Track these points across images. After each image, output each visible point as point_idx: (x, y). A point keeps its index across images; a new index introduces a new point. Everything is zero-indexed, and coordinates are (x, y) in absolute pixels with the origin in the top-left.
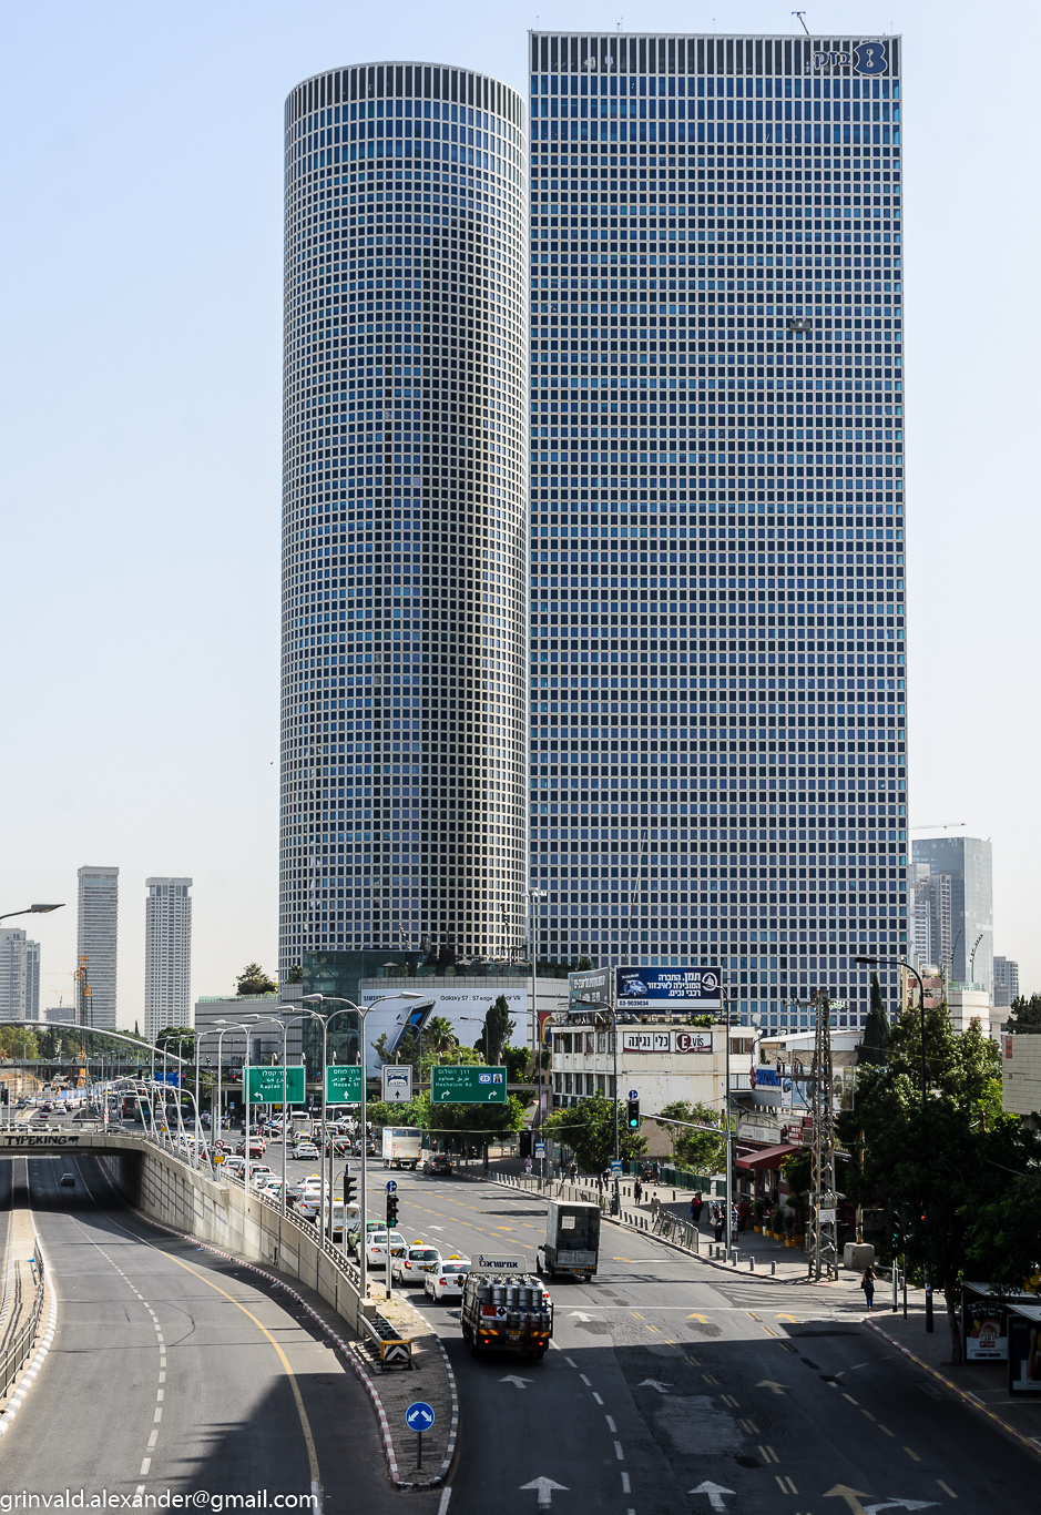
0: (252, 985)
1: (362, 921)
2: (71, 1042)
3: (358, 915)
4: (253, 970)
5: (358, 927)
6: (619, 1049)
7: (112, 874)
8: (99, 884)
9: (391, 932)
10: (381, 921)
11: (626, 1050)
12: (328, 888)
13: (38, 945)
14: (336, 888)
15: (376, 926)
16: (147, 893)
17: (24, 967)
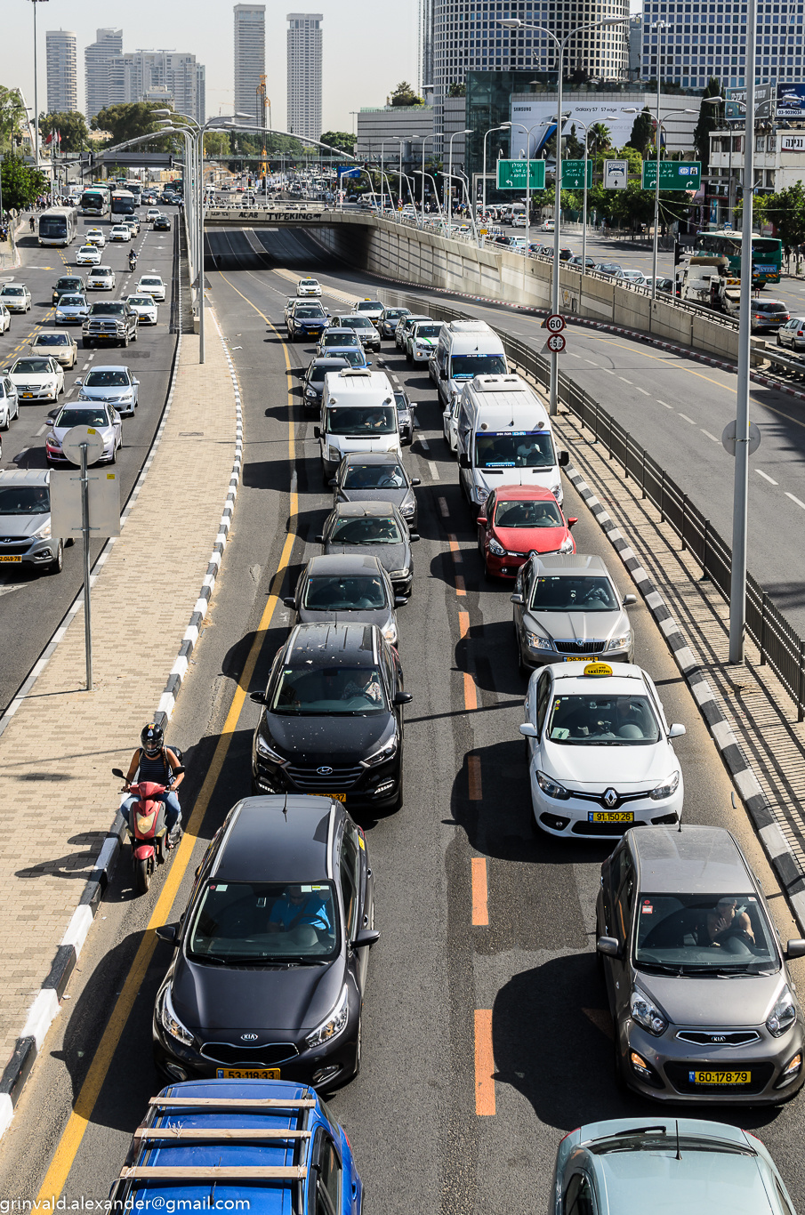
0: (403, 100)
1: (502, 47)
2: (245, 143)
3: (499, 43)
4: (404, 87)
5: (498, 52)
6: (778, 149)
7: (260, 10)
8: (252, 18)
9: (524, 57)
10: (517, 48)
11: (783, 150)
12: (475, 21)
13: (203, 67)
14: (482, 21)
15: (513, 52)
16: (287, 25)
17: (194, 84)
